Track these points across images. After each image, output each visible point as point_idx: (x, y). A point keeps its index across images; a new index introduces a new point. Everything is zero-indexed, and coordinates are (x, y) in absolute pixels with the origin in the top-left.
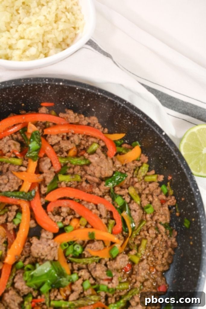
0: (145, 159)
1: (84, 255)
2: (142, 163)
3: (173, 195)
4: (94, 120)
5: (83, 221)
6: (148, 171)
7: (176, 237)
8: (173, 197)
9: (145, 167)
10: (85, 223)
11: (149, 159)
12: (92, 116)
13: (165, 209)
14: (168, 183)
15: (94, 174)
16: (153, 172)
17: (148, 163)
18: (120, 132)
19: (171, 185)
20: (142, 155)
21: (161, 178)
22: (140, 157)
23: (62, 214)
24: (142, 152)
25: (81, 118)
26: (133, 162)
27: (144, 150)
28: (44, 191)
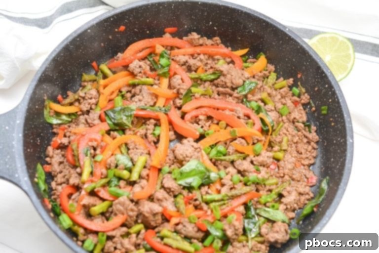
0: (272, 67)
1: (229, 152)
2: (270, 73)
3: (306, 92)
4: (216, 40)
5: (223, 124)
6: (277, 79)
7: (316, 131)
8: (306, 95)
9: (273, 76)
10: (224, 125)
11: (276, 67)
12: (215, 36)
13: (300, 110)
14: (299, 83)
15: (226, 83)
16: (282, 79)
17: (275, 72)
18: (243, 48)
19: (301, 84)
20: (269, 65)
21: (291, 81)
22: (267, 66)
23: (200, 123)
24: (268, 63)
25: (204, 40)
26: (261, 72)
27: (270, 60)
28: (180, 103)
